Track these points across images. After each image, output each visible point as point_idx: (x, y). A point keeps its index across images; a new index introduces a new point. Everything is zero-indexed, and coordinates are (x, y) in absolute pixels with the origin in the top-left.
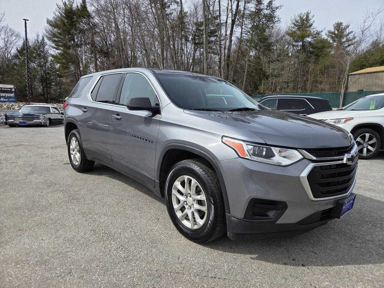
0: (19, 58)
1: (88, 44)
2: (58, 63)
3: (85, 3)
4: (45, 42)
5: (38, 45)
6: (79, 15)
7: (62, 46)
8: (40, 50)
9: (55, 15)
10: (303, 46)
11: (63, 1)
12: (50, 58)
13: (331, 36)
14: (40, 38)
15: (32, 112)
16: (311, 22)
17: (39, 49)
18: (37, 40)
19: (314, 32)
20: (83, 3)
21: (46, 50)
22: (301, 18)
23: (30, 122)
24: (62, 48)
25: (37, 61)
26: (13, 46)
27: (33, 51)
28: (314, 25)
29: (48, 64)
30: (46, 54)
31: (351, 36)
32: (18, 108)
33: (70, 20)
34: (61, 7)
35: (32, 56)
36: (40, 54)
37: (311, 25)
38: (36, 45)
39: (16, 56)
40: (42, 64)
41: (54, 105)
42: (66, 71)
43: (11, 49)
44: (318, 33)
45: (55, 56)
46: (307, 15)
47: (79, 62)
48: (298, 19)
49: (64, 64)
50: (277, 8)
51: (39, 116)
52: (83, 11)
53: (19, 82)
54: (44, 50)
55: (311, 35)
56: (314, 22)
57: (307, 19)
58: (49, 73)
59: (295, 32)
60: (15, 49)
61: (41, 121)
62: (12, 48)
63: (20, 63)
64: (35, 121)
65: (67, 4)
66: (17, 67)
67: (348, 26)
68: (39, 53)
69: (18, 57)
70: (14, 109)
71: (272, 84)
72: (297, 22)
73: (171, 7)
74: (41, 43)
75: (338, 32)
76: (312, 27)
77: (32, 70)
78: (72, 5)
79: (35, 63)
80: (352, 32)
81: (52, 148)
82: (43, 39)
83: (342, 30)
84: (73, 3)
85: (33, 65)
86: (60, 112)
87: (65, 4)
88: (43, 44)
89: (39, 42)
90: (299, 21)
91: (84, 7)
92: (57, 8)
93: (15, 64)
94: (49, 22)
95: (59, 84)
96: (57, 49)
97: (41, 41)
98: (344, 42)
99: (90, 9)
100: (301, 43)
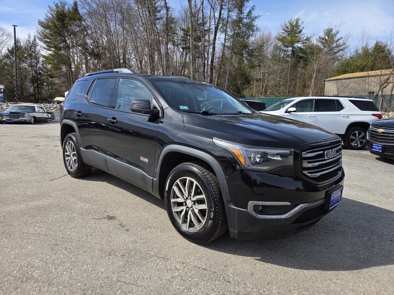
0: (10, 58)
1: (80, 46)
2: (50, 63)
3: (77, 6)
4: (36, 42)
5: (29, 45)
6: (70, 17)
7: (53, 47)
8: (32, 51)
9: (47, 16)
10: (293, 51)
11: (55, 3)
12: (41, 59)
13: (321, 41)
14: (32, 39)
15: (19, 110)
16: (301, 28)
17: (31, 49)
18: (29, 41)
19: (303, 37)
20: (75, 6)
21: (37, 51)
22: (291, 24)
23: (16, 120)
24: (53, 49)
25: (29, 61)
26: (4, 46)
27: (24, 51)
28: (304, 31)
29: (40, 65)
30: (37, 55)
31: (341, 42)
32: (6, 108)
33: (62, 22)
34: (53, 8)
35: (23, 56)
36: (32, 54)
37: (300, 32)
38: (28, 45)
39: (7, 56)
40: (34, 64)
41: (40, 105)
42: (58, 71)
43: (2, 49)
44: (308, 39)
45: (47, 57)
46: (296, 22)
47: (71, 63)
48: (288, 25)
49: (55, 64)
50: (256, 17)
51: (24, 114)
52: (75, 13)
53: (9, 82)
54: (35, 50)
55: (300, 41)
56: (303, 28)
57: (297, 26)
58: (40, 74)
59: (285, 38)
60: (6, 49)
61: (26, 118)
62: (3, 47)
63: (11, 63)
64: (20, 118)
65: (59, 6)
66: (7, 66)
67: (338, 32)
68: (30, 53)
69: (9, 56)
70: (2, 108)
71: (263, 87)
72: (287, 27)
73: (161, 12)
74: (33, 43)
75: (328, 38)
76: (302, 33)
77: (23, 70)
78: (64, 7)
79: (26, 63)
80: (341, 38)
81: (30, 137)
82: (35, 40)
83: (332, 36)
84: (65, 5)
85: (25, 65)
86: (46, 111)
87: (57, 6)
88: (34, 45)
89: (30, 42)
90: (289, 27)
91: (76, 9)
92: (49, 10)
93: (6, 64)
94: (40, 23)
95: (50, 84)
96: (48, 50)
97: (33, 42)
98: (334, 48)
99: (82, 11)
100: (290, 49)
